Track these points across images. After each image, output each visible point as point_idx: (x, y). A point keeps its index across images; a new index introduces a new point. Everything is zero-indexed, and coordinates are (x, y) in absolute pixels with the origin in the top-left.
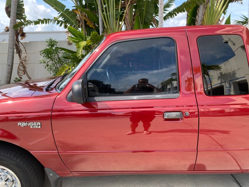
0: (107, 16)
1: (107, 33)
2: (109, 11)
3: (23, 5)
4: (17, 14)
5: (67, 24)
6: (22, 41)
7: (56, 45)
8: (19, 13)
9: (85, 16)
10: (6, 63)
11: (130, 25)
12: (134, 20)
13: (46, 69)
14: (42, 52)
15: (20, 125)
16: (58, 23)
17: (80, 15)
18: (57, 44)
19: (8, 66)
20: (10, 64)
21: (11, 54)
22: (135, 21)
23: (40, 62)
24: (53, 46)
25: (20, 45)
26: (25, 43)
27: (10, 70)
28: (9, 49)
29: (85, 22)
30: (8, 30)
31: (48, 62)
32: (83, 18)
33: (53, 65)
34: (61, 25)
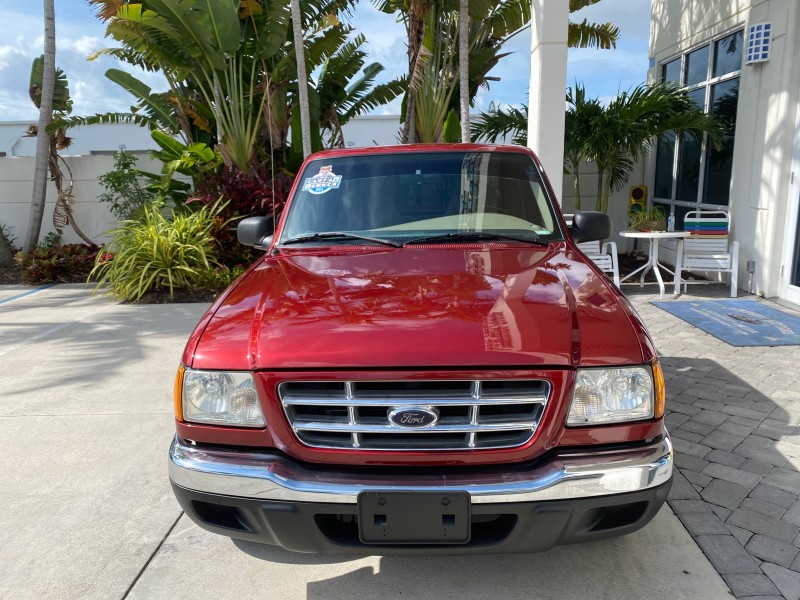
0: (229, 110)
3: (66, 83)
4: (54, 101)
6: (63, 153)
8: (57, 98)
9: (191, 107)
10: (30, 200)
11: (278, 128)
12: (288, 116)
13: (112, 214)
14: (102, 179)
16: (137, 121)
17: (180, 105)
19: (35, 208)
20: (39, 202)
21: (40, 182)
23: (99, 199)
24: (126, 166)
25: (60, 162)
26: (70, 159)
27: (38, 215)
28: (36, 173)
29: (191, 120)
30: (35, 133)
31: (116, 199)
32: (185, 112)
33: (126, 205)
34: (143, 125)
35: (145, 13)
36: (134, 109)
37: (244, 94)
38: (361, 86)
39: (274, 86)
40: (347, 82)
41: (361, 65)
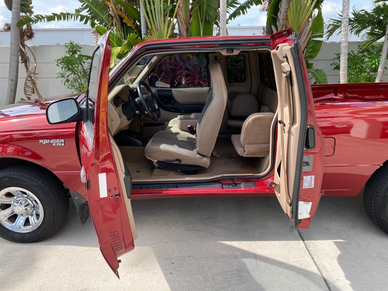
1: (151, 35)
2: (154, 4)
4: (22, 5)
5: (96, 21)
6: (28, 43)
7: (80, 52)
8: (24, 3)
9: (121, 10)
10: (8, 77)
11: (185, 25)
12: (191, 16)
13: (66, 86)
14: (59, 62)
15: (42, 142)
16: (81, 20)
17: (114, 8)
18: (81, 50)
19: (11, 82)
20: (14, 78)
21: (14, 64)
22: (192, 18)
23: (57, 76)
24: (74, 52)
25: (27, 50)
26: (34, 47)
27: (13, 87)
28: (11, 57)
29: (122, 19)
30: (9, 29)
31: (68, 76)
32: (117, 13)
33: (75, 80)
34: (86, 22)
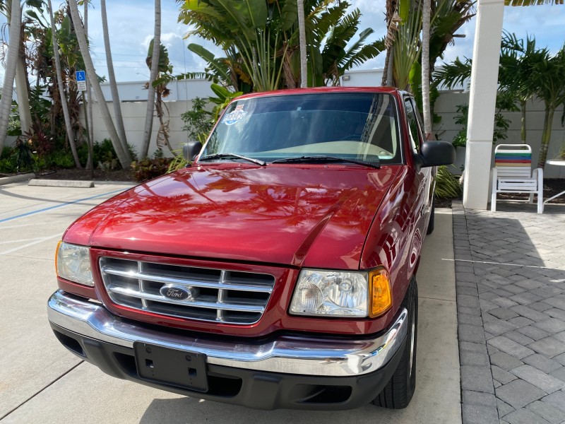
3: (167, 54)
4: (159, 66)
6: (165, 100)
8: (162, 64)
9: (238, 67)
10: (143, 129)
14: (183, 116)
16: (206, 78)
17: (231, 66)
19: (146, 134)
20: (148, 130)
21: (149, 118)
23: (183, 129)
24: (199, 107)
25: (163, 105)
26: (169, 103)
27: (147, 138)
28: (147, 112)
29: (238, 76)
30: (148, 87)
32: (234, 70)
34: (210, 80)
35: (200, 4)
36: (207, 70)
37: (271, 57)
38: (356, 46)
39: (291, 50)
40: (346, 44)
41: (356, 31)
